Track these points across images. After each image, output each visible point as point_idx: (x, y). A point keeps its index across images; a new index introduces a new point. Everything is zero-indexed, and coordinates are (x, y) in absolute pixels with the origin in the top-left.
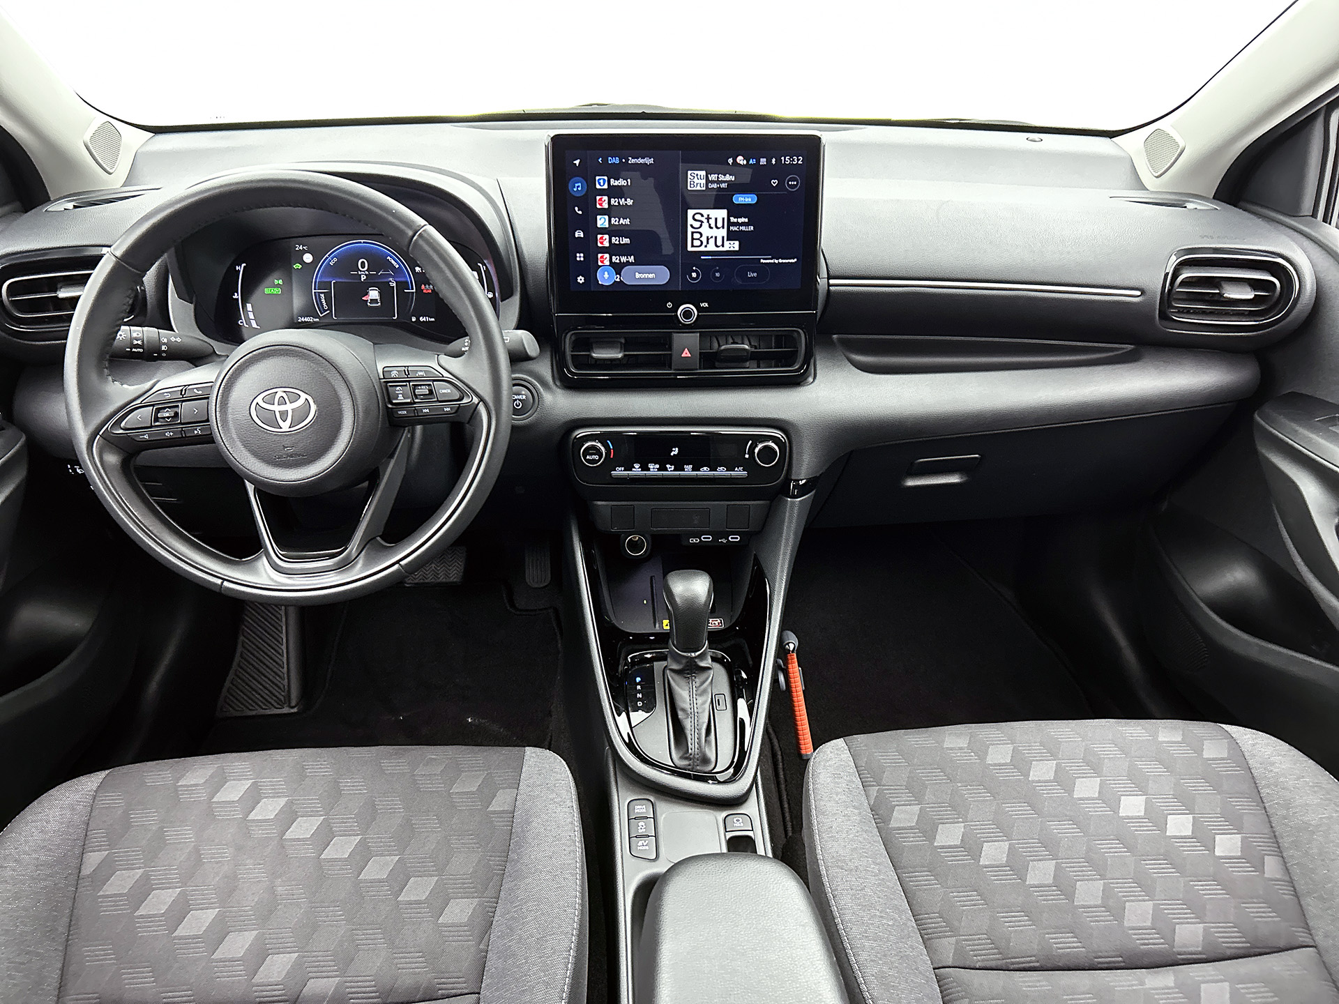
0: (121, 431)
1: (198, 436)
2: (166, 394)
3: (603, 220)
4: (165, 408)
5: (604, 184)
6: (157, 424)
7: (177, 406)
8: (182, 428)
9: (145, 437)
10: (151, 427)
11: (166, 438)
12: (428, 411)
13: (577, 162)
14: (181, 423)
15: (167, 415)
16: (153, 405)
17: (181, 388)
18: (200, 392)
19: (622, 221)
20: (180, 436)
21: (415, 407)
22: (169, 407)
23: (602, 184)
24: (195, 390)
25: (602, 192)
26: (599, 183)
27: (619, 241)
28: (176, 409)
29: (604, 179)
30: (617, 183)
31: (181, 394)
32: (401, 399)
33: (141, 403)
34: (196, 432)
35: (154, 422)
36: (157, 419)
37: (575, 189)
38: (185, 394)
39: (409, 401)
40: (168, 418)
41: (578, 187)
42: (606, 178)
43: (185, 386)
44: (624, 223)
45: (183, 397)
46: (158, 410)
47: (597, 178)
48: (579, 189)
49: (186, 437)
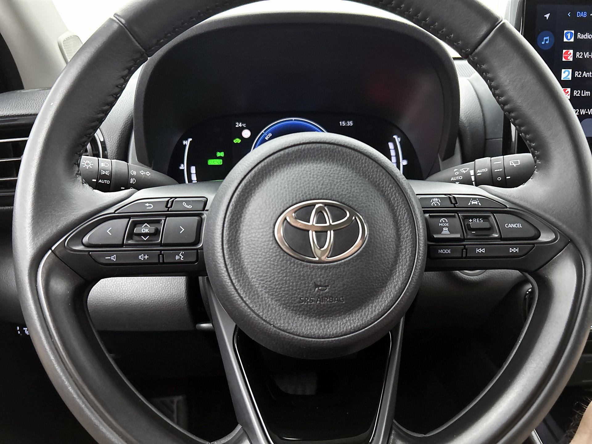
0: (81, 248)
1: (179, 263)
2: (147, 205)
3: (567, 73)
4: (143, 222)
5: (571, 38)
6: (130, 242)
7: (159, 222)
8: (161, 250)
9: (112, 258)
10: (122, 245)
11: (137, 262)
12: (483, 250)
13: (547, 16)
14: (161, 244)
15: (147, 231)
16: (129, 217)
17: (167, 199)
18: (190, 207)
19: (585, 74)
20: (157, 261)
21: (465, 245)
22: (149, 222)
23: (569, 38)
24: (185, 204)
25: (569, 46)
26: (567, 38)
27: (580, 94)
28: (157, 226)
29: (571, 33)
30: (583, 37)
31: (166, 207)
32: (446, 233)
33: (114, 213)
34: (177, 257)
35: (128, 239)
36: (131, 235)
37: (543, 43)
38: (171, 206)
39: (458, 236)
40: (145, 235)
41: (546, 40)
42: (573, 32)
43: (171, 198)
44: (586, 76)
45: (168, 211)
46: (135, 224)
47: (565, 31)
48: (547, 42)
49: (164, 263)
